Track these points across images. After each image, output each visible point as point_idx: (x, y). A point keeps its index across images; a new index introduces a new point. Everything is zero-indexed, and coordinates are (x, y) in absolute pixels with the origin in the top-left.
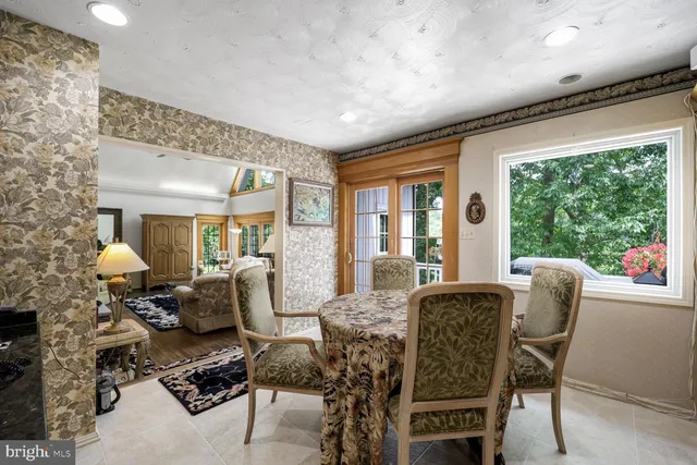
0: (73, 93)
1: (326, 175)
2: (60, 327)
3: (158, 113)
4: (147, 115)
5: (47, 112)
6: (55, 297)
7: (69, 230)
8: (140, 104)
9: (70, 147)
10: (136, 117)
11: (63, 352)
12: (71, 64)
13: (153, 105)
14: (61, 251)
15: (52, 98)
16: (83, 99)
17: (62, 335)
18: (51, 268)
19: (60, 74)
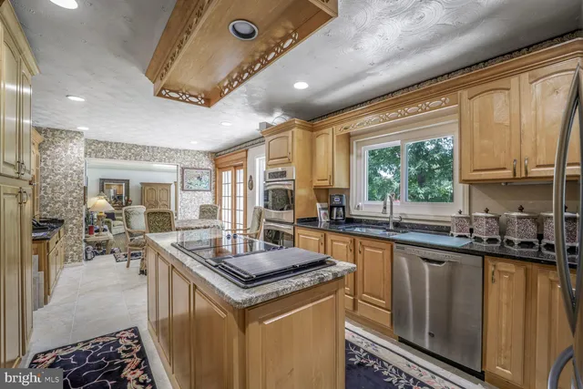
0: (75, 150)
1: (207, 164)
2: (71, 226)
3: (114, 146)
4: (109, 148)
5: (67, 157)
6: (70, 216)
7: (74, 194)
8: (106, 144)
9: (75, 168)
10: (104, 149)
11: (72, 234)
12: (75, 141)
13: (111, 143)
14: (72, 201)
15: (69, 152)
16: (79, 151)
17: (72, 228)
18: (69, 206)
19: (71, 144)
